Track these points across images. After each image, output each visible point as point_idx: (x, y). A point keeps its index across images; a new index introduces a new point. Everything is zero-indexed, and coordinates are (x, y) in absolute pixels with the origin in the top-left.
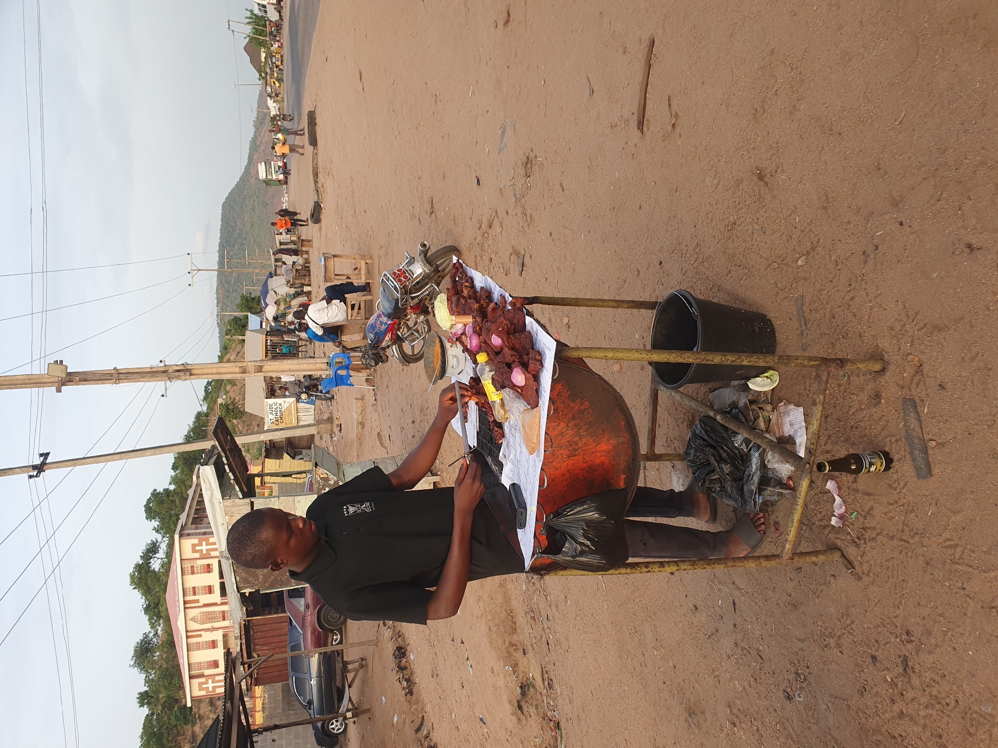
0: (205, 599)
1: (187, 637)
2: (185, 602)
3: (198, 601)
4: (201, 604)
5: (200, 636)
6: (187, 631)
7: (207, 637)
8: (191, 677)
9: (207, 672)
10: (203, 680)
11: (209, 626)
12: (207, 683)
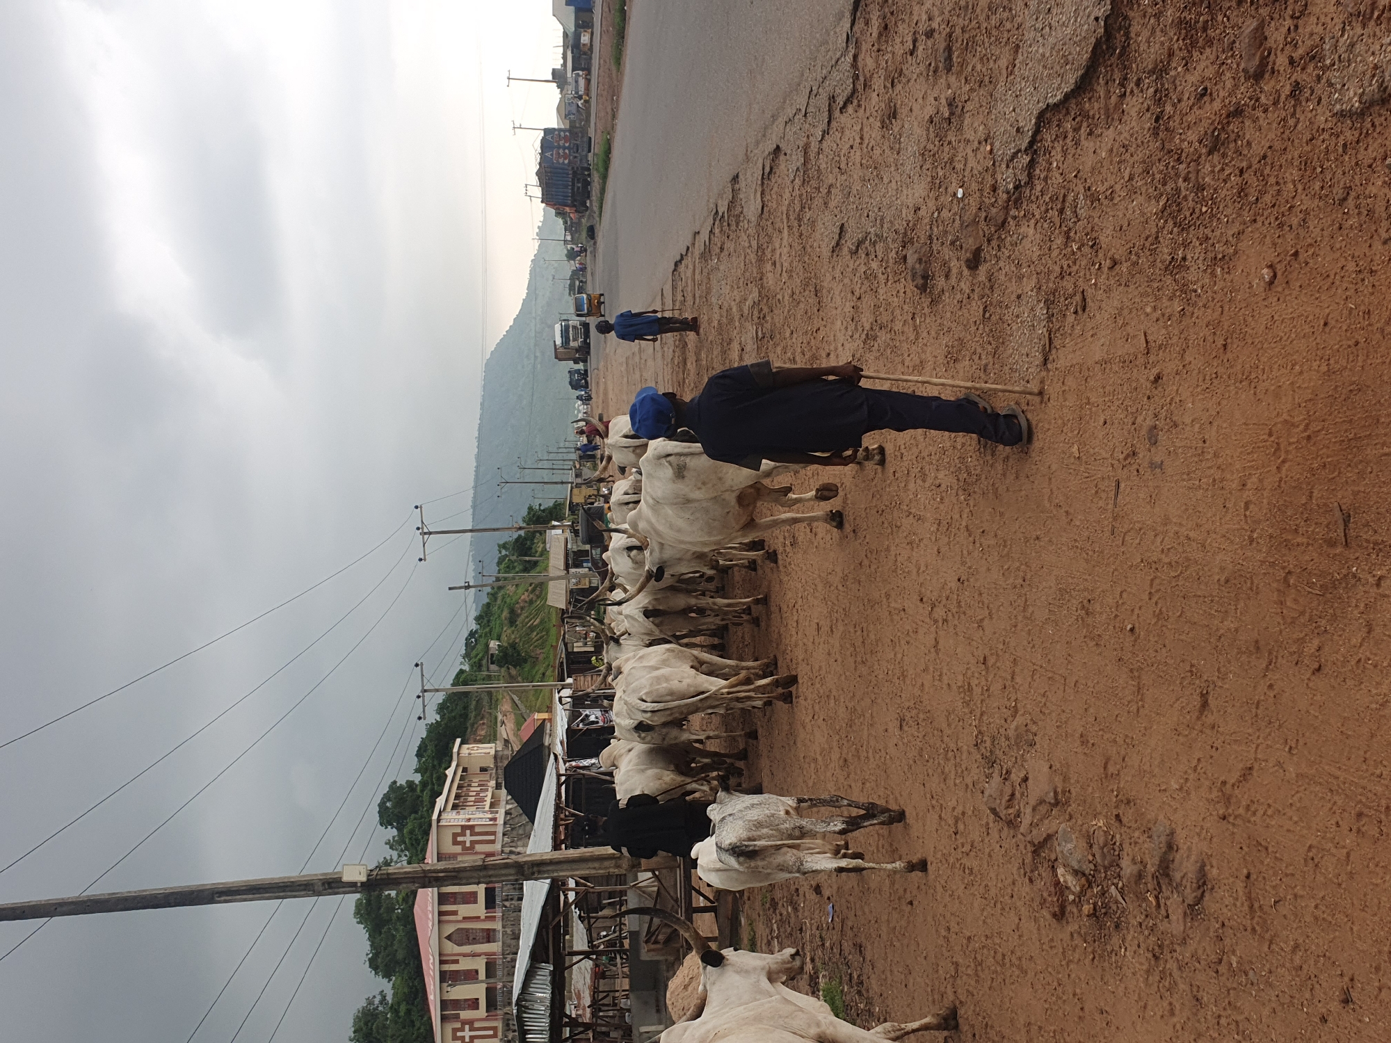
0: (464, 910)
1: (442, 962)
2: (441, 913)
3: (455, 913)
4: (460, 918)
5: (457, 962)
6: (440, 955)
7: (465, 965)
8: (444, 1019)
9: (465, 1014)
10: (458, 1025)
11: (467, 949)
12: (462, 1030)
